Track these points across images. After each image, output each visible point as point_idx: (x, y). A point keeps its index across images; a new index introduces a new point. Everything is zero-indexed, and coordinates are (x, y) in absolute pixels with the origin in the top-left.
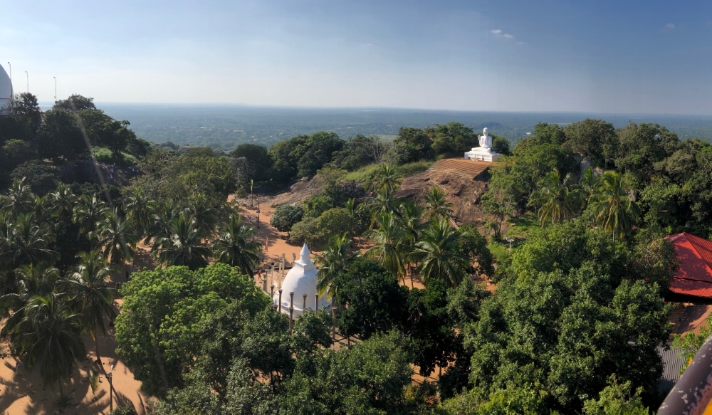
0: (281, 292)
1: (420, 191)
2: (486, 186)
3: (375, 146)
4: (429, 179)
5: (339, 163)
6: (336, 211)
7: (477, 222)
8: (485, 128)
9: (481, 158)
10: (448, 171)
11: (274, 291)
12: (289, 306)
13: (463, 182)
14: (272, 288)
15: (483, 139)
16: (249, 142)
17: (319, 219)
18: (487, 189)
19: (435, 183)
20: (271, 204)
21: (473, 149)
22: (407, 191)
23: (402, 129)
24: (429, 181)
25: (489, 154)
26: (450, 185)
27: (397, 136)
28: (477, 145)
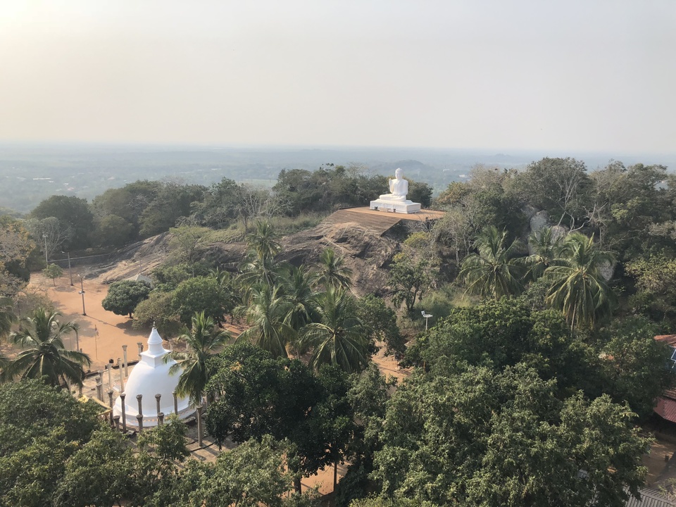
0: (123, 398)
1: (309, 252)
2: (398, 245)
3: (248, 196)
4: (322, 237)
5: (200, 217)
6: (199, 281)
7: (385, 291)
8: (398, 169)
9: (392, 209)
10: (347, 225)
11: (113, 397)
12: (136, 414)
13: (367, 239)
14: (111, 394)
15: (394, 183)
16: (58, 192)
17: (174, 293)
18: (398, 250)
19: (330, 241)
20: (102, 280)
21: (381, 196)
22: (293, 252)
23: (283, 171)
24: (322, 240)
25: (401, 203)
26: (349, 243)
27: (276, 182)
28: (386, 190)
